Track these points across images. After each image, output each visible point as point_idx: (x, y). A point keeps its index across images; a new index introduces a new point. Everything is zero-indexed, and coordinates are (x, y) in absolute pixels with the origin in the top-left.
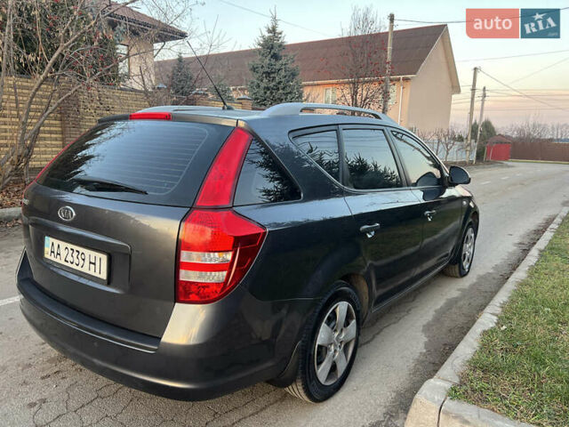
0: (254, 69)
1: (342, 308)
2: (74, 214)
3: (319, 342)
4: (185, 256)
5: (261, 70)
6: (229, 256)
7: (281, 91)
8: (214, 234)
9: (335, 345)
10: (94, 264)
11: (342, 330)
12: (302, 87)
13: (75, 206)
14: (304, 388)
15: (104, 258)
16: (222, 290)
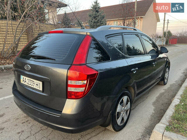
0: (90, 16)
1: (125, 98)
2: (30, 68)
3: (117, 111)
4: (70, 82)
5: (92, 16)
6: (85, 82)
7: (99, 23)
8: (80, 74)
9: (123, 112)
10: (38, 85)
11: (125, 106)
12: (106, 21)
13: (30, 65)
14: (113, 127)
15: (41, 83)
16: (83, 94)
